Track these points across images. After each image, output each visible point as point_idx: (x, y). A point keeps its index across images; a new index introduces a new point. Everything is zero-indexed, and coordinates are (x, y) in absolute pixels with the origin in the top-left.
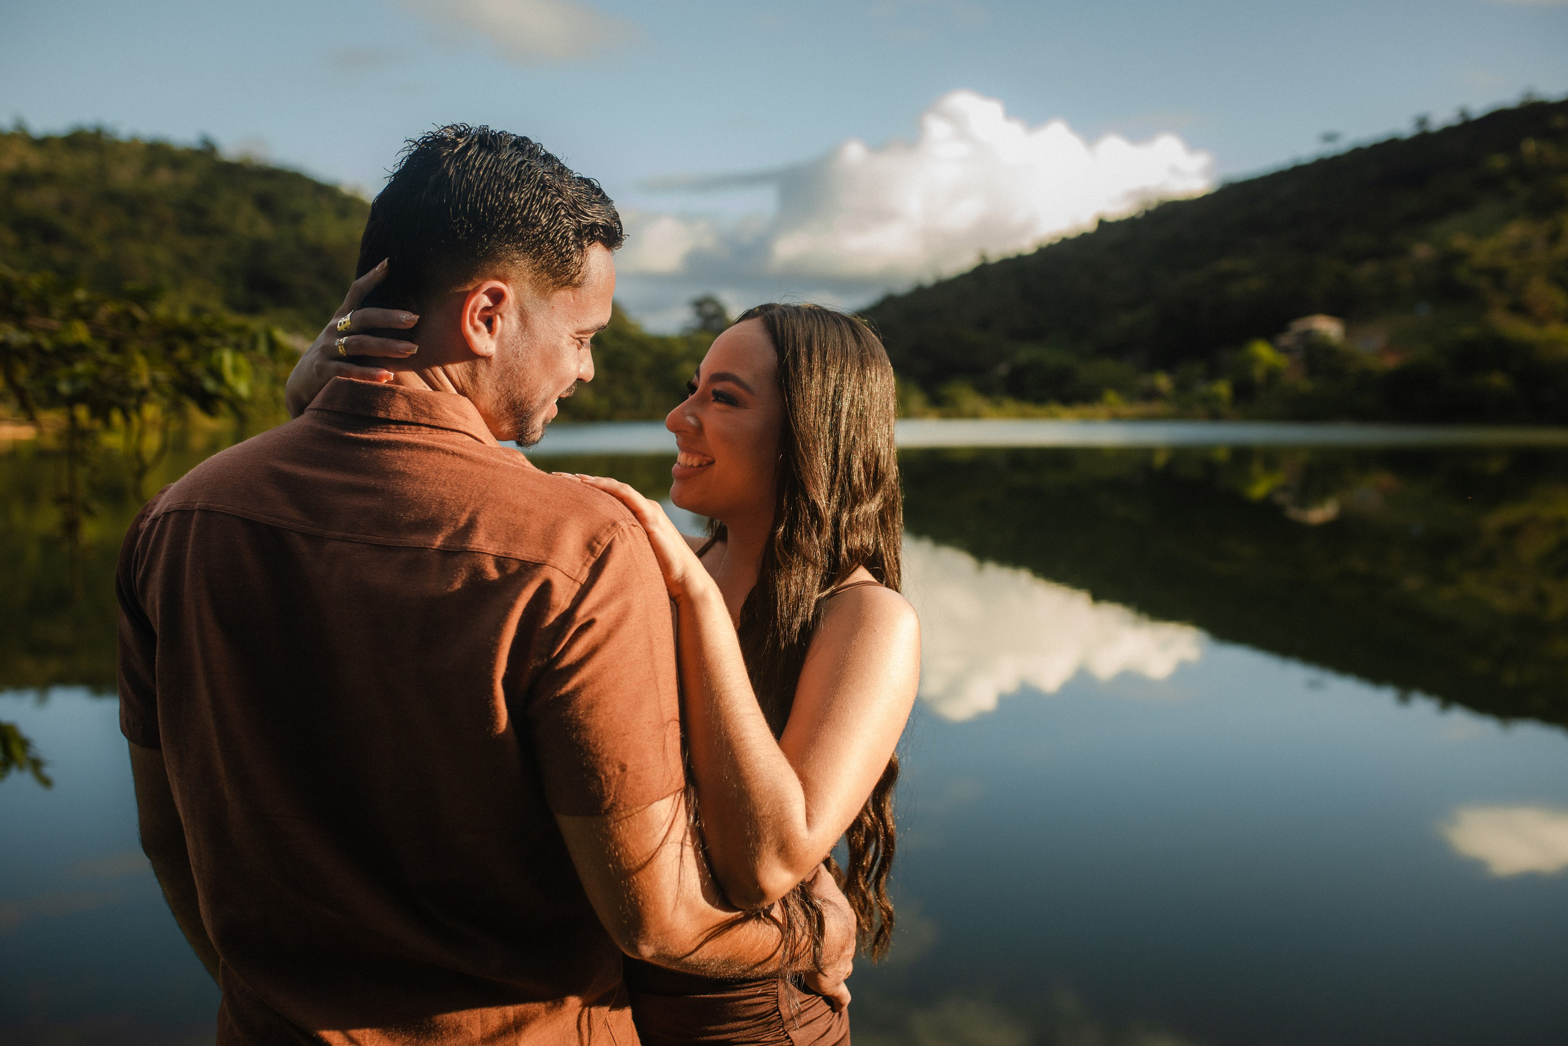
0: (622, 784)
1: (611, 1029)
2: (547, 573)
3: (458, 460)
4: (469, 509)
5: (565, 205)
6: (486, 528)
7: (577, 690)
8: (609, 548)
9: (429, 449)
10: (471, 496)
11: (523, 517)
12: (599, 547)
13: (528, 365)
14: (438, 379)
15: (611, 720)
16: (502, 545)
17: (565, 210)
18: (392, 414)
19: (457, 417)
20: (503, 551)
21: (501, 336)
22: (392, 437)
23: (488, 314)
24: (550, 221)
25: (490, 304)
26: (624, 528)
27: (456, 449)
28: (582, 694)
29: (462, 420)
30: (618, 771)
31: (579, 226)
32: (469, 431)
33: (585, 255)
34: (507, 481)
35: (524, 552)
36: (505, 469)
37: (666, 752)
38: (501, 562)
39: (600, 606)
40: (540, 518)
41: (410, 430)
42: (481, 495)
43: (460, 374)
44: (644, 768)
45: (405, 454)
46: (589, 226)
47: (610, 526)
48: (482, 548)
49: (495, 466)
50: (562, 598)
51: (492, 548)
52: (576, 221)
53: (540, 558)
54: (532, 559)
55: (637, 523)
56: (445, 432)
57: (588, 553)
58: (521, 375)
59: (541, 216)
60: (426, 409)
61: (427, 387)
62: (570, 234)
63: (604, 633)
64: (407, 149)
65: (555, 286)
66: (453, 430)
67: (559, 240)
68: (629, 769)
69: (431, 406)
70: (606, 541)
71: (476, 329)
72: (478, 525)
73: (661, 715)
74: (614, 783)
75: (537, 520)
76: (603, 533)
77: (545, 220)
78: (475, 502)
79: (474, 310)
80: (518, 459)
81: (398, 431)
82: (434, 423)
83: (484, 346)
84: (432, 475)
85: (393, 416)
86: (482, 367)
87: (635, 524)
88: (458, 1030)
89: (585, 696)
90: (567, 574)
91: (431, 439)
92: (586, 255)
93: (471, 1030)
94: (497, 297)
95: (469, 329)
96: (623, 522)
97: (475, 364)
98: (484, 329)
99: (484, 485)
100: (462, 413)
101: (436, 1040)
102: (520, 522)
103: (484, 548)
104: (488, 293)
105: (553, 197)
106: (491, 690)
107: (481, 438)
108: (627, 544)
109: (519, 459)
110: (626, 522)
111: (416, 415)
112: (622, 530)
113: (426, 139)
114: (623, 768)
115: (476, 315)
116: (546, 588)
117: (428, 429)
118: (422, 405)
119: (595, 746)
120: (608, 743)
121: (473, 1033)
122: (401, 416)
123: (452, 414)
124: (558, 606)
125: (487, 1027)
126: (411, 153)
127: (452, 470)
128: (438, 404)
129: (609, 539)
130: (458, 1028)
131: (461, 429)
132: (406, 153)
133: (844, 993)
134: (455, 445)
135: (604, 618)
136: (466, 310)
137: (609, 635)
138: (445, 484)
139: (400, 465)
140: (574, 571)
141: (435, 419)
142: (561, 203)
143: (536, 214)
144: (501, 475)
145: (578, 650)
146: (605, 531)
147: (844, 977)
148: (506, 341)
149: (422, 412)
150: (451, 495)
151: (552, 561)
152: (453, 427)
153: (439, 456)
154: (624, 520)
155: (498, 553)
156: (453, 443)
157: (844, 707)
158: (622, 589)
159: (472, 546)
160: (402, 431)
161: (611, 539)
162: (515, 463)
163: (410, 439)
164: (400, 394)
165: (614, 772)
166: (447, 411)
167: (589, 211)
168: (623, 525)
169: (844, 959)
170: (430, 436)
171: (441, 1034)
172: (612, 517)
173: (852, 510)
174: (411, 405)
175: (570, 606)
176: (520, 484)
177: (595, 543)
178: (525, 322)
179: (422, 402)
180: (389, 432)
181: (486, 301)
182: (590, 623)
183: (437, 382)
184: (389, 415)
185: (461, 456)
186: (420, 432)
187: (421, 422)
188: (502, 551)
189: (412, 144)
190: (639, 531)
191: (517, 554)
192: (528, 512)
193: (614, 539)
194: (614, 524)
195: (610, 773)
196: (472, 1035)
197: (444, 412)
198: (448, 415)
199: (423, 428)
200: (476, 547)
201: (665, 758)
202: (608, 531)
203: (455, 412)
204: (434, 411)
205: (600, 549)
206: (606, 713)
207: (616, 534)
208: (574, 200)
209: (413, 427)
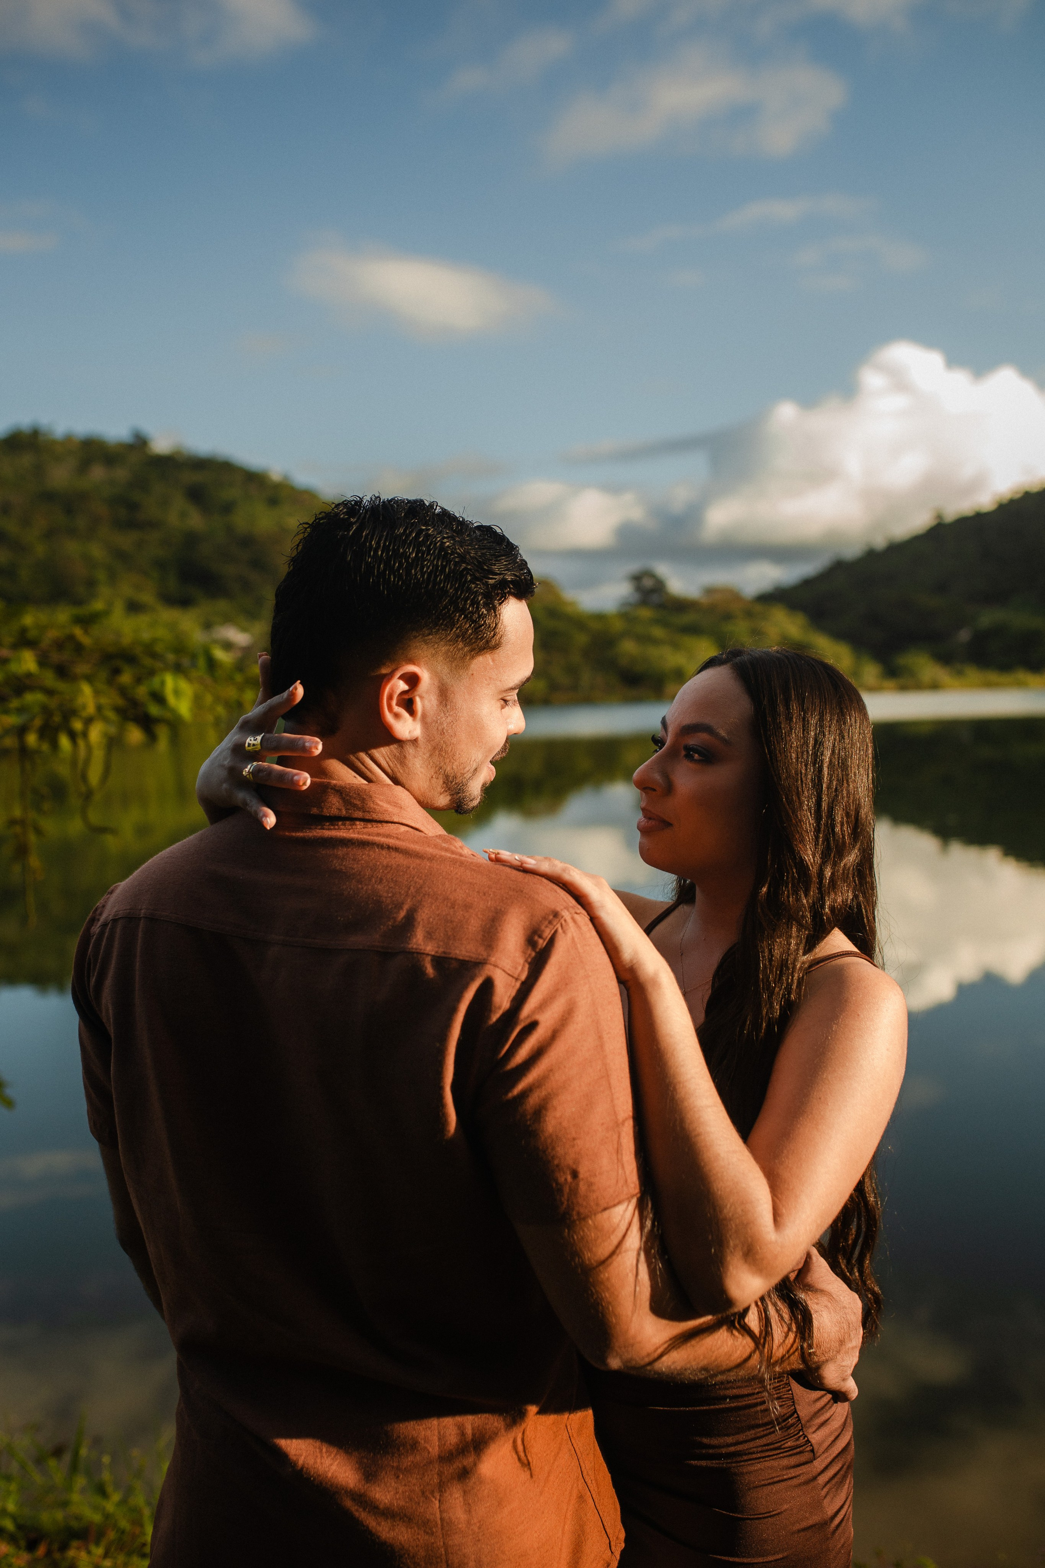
0: (574, 1191)
1: (572, 1440)
2: (488, 970)
3: (394, 854)
4: (406, 907)
5: (470, 570)
6: (423, 927)
7: (525, 1094)
8: (552, 942)
9: (364, 844)
10: (407, 892)
11: (461, 913)
12: (541, 941)
13: (454, 740)
14: (366, 768)
15: (560, 1124)
16: (441, 943)
17: (471, 575)
18: (325, 810)
19: (390, 808)
20: (443, 950)
21: (424, 716)
22: (327, 833)
23: (406, 697)
24: (456, 590)
25: (406, 687)
26: (567, 918)
27: (391, 843)
28: (530, 1099)
29: (395, 810)
30: (569, 1178)
31: (487, 588)
32: (404, 821)
33: (498, 615)
34: (444, 873)
35: (464, 950)
36: (443, 860)
37: (622, 1154)
38: (439, 961)
39: (543, 1006)
40: (479, 913)
41: (345, 825)
42: (418, 891)
43: (388, 759)
44: (597, 1174)
45: (341, 851)
46: (497, 584)
47: (551, 917)
48: (420, 947)
49: (432, 858)
50: (503, 998)
51: (430, 948)
52: (483, 584)
53: (480, 957)
54: (472, 958)
55: (580, 909)
56: (380, 825)
57: (530, 948)
58: (450, 751)
59: (447, 587)
60: (358, 803)
61: (357, 776)
62: (480, 598)
63: (549, 1033)
64: (302, 531)
65: (473, 653)
66: (387, 822)
67: (469, 607)
68: (581, 1176)
69: (364, 799)
70: (548, 934)
71: (397, 716)
72: (416, 923)
73: (615, 1114)
74: (566, 1190)
75: (477, 915)
76: (544, 925)
77: (451, 591)
78: (412, 899)
79: (390, 698)
80: (455, 847)
81: (332, 827)
82: (367, 816)
83: (408, 731)
84: (368, 872)
85: (326, 812)
86: (410, 750)
87: (578, 912)
88: (414, 1445)
89: (533, 1100)
90: (509, 972)
91: (366, 834)
92: (500, 615)
93: (429, 1447)
94: (413, 680)
95: (389, 717)
96: (566, 911)
97: (402, 747)
98: (406, 714)
99: (421, 879)
100: (395, 803)
101: (393, 1456)
102: (459, 917)
103: (422, 947)
104: (401, 677)
105: (456, 564)
106: (441, 1097)
107: (417, 826)
108: (569, 935)
109: (458, 846)
110: (568, 910)
111: (349, 809)
112: (565, 921)
113: (319, 521)
114: (575, 1174)
115: (394, 702)
116: (488, 986)
117: (362, 823)
118: (355, 798)
119: (544, 1152)
120: (558, 1149)
121: (431, 1450)
122: (334, 811)
123: (385, 805)
124: (500, 1008)
125: (445, 1444)
126: (306, 534)
127: (387, 866)
128: (371, 797)
129: (551, 931)
130: (415, 1444)
131: (396, 820)
132: (301, 536)
133: (851, 1387)
134: (391, 838)
135: (547, 1020)
136: (382, 699)
137: (554, 1036)
138: (381, 880)
139: (336, 864)
140: (516, 968)
141: (369, 812)
142: (465, 569)
143: (442, 585)
144: (438, 867)
145: (523, 1053)
146: (547, 922)
147: (850, 1371)
148: (429, 720)
149: (355, 806)
150: (388, 892)
151: (493, 959)
152: (388, 819)
153: (375, 852)
154: (567, 908)
155: (437, 952)
156: (388, 836)
157: (822, 1098)
158: (567, 984)
159: (410, 946)
160: (336, 827)
161: (553, 932)
162: (453, 852)
163: (345, 835)
164: (332, 789)
165: (566, 1180)
166: (381, 803)
167: (495, 568)
168: (566, 914)
169: (847, 1353)
170: (365, 830)
171: (398, 1450)
172: (553, 907)
173: (835, 865)
174: (343, 799)
175: (510, 1007)
176: (457, 876)
177: (536, 938)
178: (446, 696)
179: (355, 796)
180: (324, 829)
181: (402, 686)
182: (533, 1026)
183: (366, 770)
184: (322, 811)
185: (397, 849)
186: (354, 827)
187: (354, 817)
188: (441, 950)
189: (306, 526)
190: (583, 919)
191: (456, 954)
192: (467, 907)
193: (556, 932)
194: (556, 914)
195: (562, 1180)
196: (429, 1453)
197: (377, 804)
198: (382, 806)
199: (358, 823)
200: (415, 946)
201: (619, 1161)
202: (550, 922)
203: (389, 803)
204: (367, 804)
205: (542, 943)
206: (555, 1118)
207: (559, 926)
208: (478, 561)
209: (348, 823)
